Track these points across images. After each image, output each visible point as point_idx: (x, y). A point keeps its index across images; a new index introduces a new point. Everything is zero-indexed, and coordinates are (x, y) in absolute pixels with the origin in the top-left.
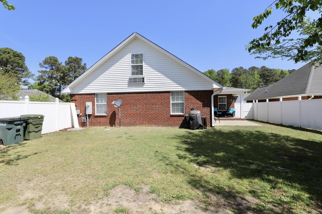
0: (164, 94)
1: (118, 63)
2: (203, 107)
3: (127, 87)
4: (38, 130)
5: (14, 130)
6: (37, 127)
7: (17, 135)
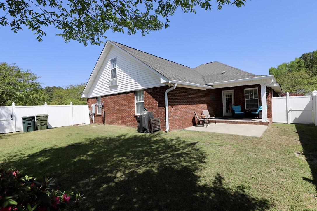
0: (130, 94)
1: (105, 70)
2: (158, 107)
3: (109, 90)
4: (44, 124)
5: (26, 124)
6: (43, 122)
7: (28, 126)
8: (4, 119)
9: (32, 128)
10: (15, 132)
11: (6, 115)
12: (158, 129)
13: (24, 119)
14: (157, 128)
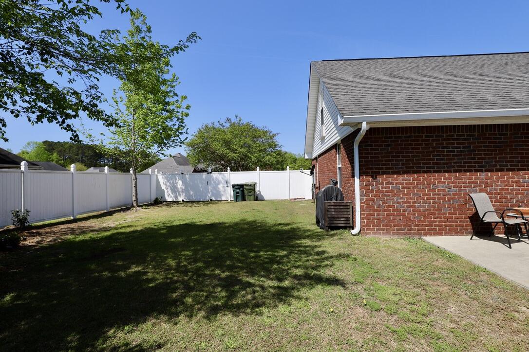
0: (332, 151)
2: (352, 177)
4: (251, 194)
5: (235, 192)
6: (250, 192)
7: (237, 196)
8: (221, 185)
9: (240, 198)
10: (229, 200)
11: (223, 181)
12: (342, 225)
13: (234, 186)
14: (342, 222)
